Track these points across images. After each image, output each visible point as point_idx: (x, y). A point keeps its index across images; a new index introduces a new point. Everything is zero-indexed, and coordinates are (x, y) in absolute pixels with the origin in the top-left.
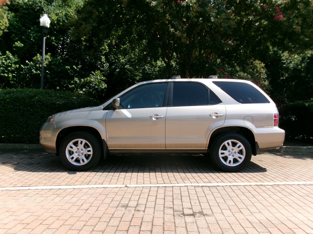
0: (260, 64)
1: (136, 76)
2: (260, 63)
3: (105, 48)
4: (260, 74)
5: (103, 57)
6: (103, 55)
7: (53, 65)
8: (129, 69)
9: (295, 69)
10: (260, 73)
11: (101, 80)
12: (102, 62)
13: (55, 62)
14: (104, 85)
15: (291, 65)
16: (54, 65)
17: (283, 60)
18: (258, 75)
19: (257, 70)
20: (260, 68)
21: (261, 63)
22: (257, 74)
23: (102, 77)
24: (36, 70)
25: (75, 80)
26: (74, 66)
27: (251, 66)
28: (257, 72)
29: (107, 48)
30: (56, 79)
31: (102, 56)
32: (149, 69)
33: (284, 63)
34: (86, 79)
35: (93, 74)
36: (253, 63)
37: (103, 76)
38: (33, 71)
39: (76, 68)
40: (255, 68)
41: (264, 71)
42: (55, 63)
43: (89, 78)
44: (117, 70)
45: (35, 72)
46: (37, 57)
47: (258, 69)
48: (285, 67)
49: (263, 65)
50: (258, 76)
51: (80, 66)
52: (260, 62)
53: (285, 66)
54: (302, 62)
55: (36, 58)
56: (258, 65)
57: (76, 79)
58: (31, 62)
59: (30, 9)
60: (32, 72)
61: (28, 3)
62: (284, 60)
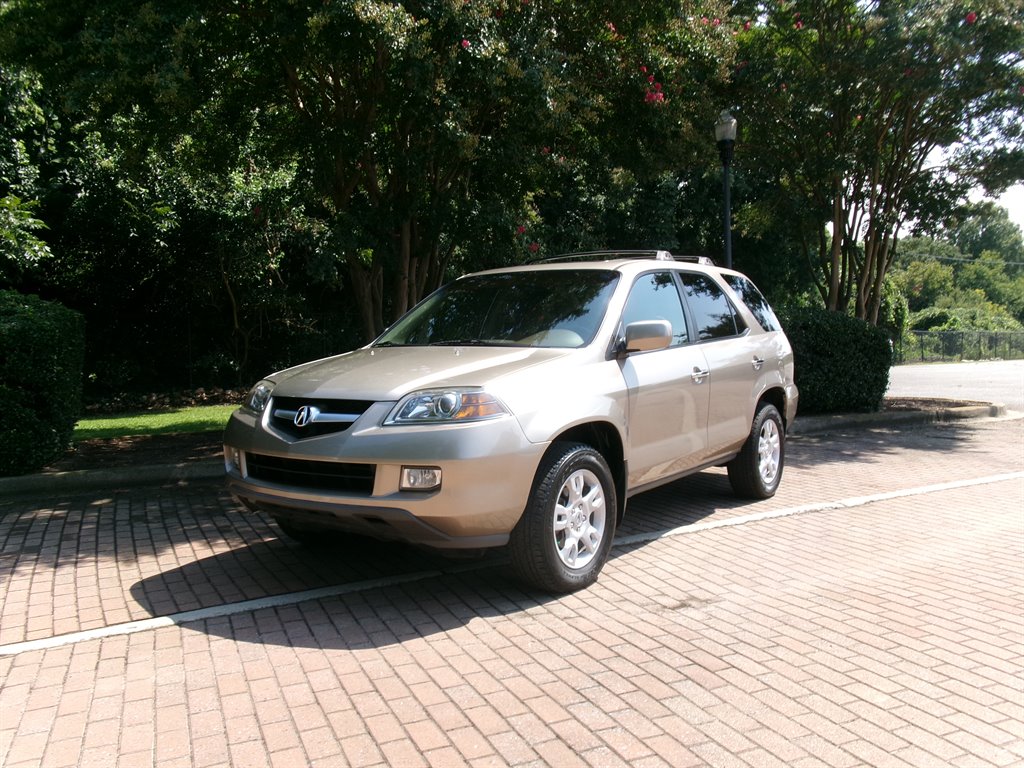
1: (160, 218)
3: (33, 112)
5: (19, 144)
6: (19, 136)
8: (131, 193)
11: (24, 229)
12: (14, 161)
14: (41, 249)
23: (31, 220)
31: (14, 141)
32: (200, 196)
37: (33, 217)
44: (79, 195)
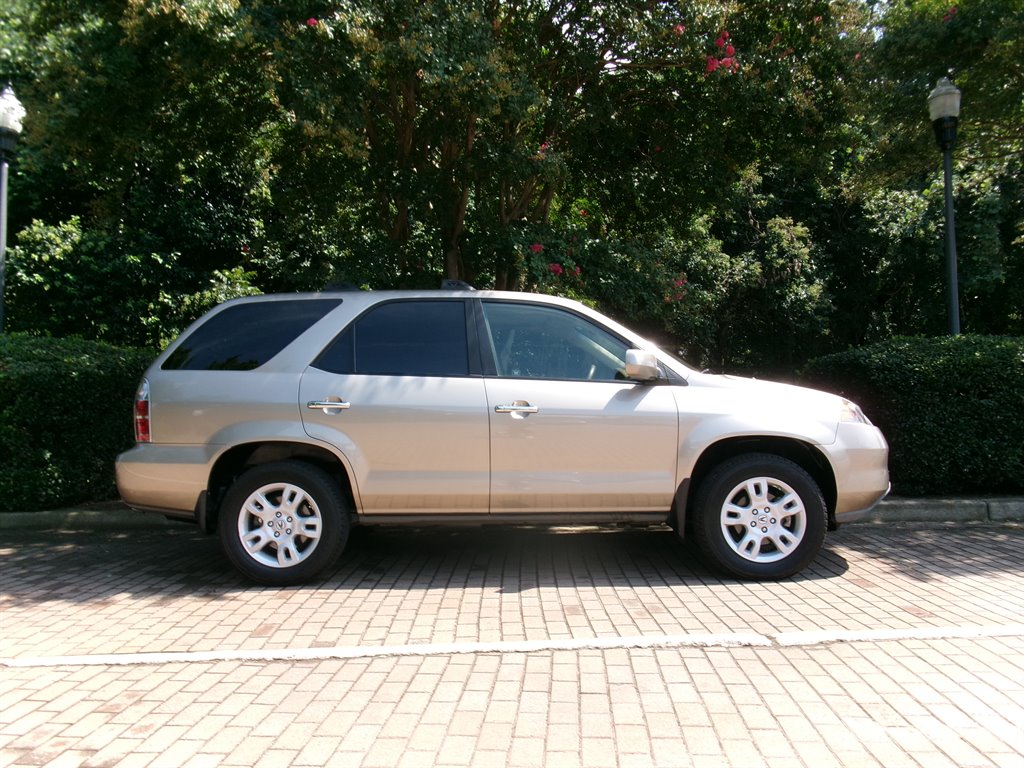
0: (792, 228)
2: (789, 225)
3: (262, 193)
4: (791, 261)
5: (259, 223)
6: (257, 217)
7: (86, 254)
8: (338, 258)
9: (907, 240)
10: (791, 258)
13: (91, 244)
15: (895, 229)
16: (90, 253)
17: (868, 212)
18: (783, 264)
19: (780, 248)
20: (792, 241)
21: (795, 225)
22: (781, 261)
23: (249, 288)
24: (29, 274)
25: (161, 299)
26: (155, 256)
27: (763, 234)
28: (781, 253)
29: (266, 193)
30: (98, 299)
31: (254, 220)
33: (873, 223)
34: (198, 295)
35: (219, 280)
36: (769, 225)
37: (251, 286)
38: (19, 274)
39: (161, 261)
40: (774, 243)
41: (806, 250)
42: (93, 248)
43: (207, 294)
44: (303, 264)
45: (25, 278)
46: (31, 228)
47: (785, 245)
48: (876, 234)
49: (800, 230)
50: (783, 267)
51: (176, 255)
52: (791, 221)
53: (875, 230)
54: (930, 214)
55: (29, 234)
56: (785, 231)
57: (166, 298)
58: (17, 247)
59: (18, 78)
60: (18, 280)
61: (11, 61)
62: (871, 213)
